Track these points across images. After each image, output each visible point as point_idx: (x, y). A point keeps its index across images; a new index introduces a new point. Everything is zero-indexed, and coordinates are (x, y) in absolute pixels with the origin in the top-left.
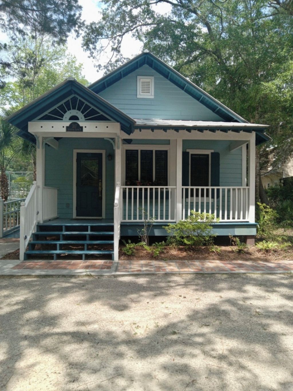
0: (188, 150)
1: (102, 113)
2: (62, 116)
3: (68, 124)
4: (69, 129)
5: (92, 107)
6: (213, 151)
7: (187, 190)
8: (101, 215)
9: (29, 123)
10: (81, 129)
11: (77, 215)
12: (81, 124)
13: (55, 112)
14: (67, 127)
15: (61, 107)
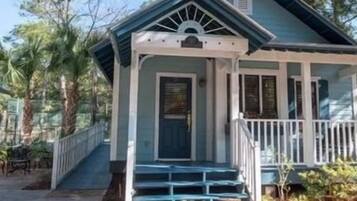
0: (293, 77)
1: (225, 26)
2: (177, 28)
3: (184, 37)
4: (185, 44)
5: (215, 18)
6: (320, 78)
7: (317, 124)
8: (189, 157)
9: (133, 34)
10: (199, 44)
11: (160, 156)
12: (200, 38)
13: (166, 22)
14: (182, 42)
15: (175, 16)
